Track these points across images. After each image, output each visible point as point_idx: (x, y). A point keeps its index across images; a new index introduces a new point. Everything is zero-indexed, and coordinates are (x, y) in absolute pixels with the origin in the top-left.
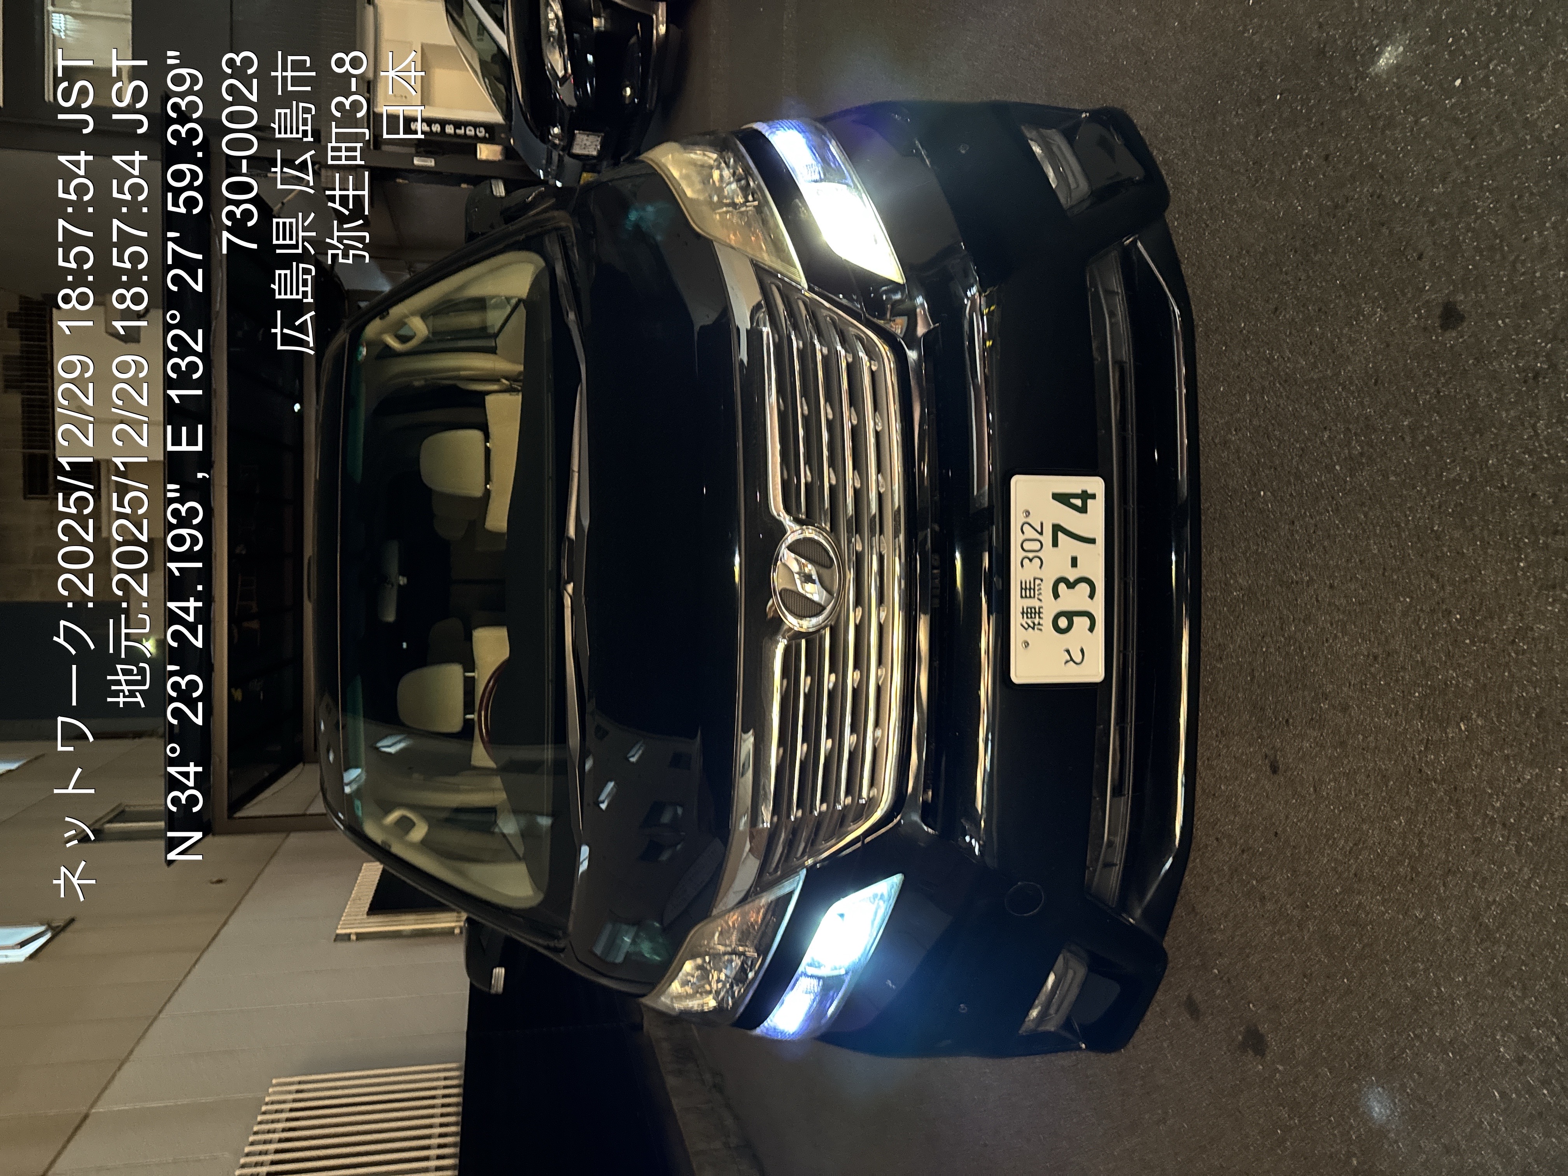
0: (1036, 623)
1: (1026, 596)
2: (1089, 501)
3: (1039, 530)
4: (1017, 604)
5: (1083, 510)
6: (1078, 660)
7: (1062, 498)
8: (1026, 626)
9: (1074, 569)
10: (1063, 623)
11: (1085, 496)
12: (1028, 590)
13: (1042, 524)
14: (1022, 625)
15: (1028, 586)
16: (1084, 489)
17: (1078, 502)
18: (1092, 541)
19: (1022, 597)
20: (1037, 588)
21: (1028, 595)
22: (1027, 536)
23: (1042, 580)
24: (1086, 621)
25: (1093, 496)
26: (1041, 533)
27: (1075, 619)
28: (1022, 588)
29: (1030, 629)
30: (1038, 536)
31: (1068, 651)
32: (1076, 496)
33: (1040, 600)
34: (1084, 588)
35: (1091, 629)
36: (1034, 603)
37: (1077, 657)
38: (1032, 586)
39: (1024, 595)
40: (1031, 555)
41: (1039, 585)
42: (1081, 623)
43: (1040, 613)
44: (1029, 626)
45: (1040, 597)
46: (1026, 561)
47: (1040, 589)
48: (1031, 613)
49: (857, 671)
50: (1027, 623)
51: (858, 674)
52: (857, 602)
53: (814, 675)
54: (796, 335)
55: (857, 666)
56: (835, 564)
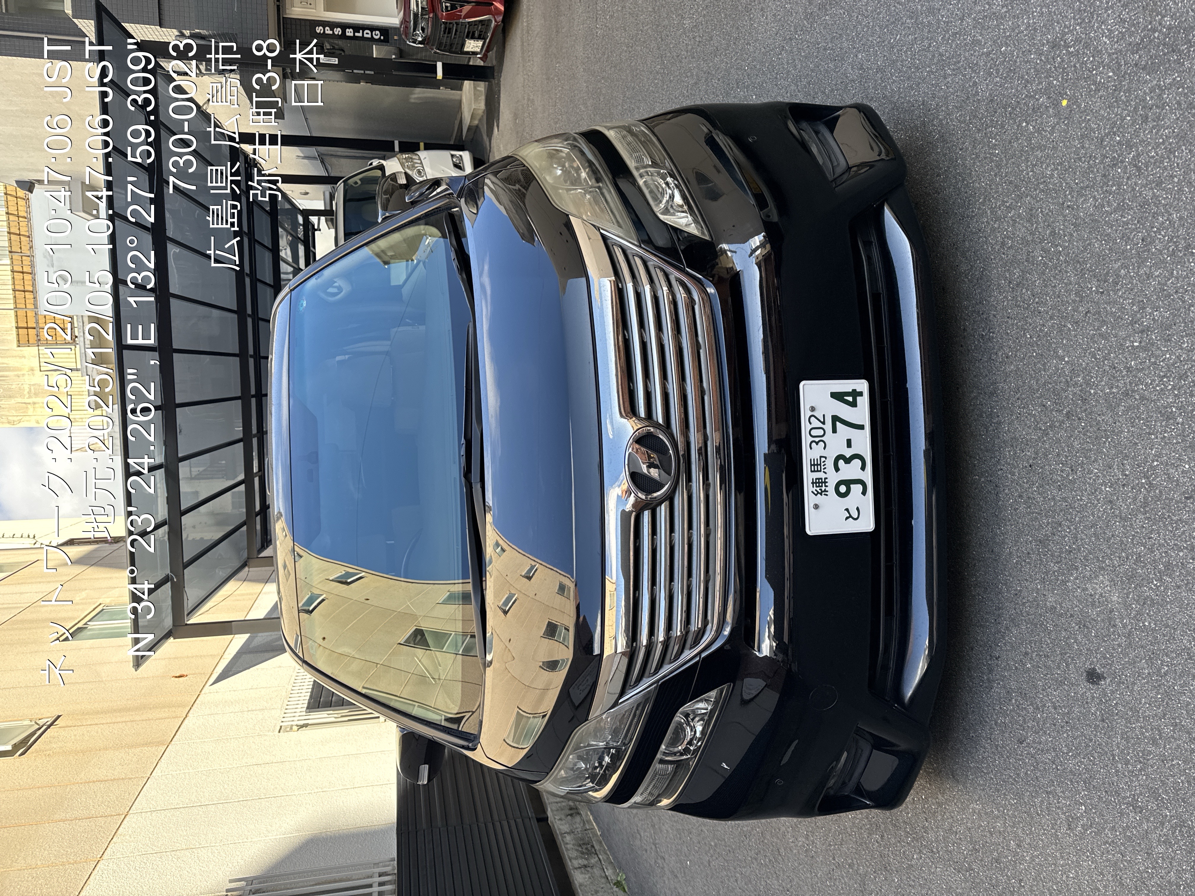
1: (814, 471)
2: (859, 398)
3: (822, 421)
4: (808, 476)
5: (854, 404)
6: (856, 517)
8: (816, 493)
9: (849, 449)
10: (843, 489)
11: (855, 394)
12: (816, 466)
13: (824, 415)
14: (812, 492)
15: (816, 463)
17: (850, 399)
18: (861, 427)
19: (812, 471)
20: (822, 464)
21: (816, 470)
22: (813, 426)
23: (826, 458)
24: (860, 487)
25: (861, 394)
26: (824, 423)
27: (852, 486)
28: (811, 465)
29: (819, 495)
30: (821, 425)
31: (847, 510)
32: (848, 394)
33: (825, 473)
34: (857, 463)
35: (864, 493)
36: (821, 475)
37: (855, 515)
39: (813, 469)
40: (817, 439)
42: (857, 489)
43: (825, 482)
44: (818, 493)
46: (814, 444)
48: (819, 483)
49: (691, 531)
50: (816, 490)
51: (692, 533)
52: (689, 479)
53: (658, 535)
54: (634, 282)
55: (690, 527)
56: (671, 452)
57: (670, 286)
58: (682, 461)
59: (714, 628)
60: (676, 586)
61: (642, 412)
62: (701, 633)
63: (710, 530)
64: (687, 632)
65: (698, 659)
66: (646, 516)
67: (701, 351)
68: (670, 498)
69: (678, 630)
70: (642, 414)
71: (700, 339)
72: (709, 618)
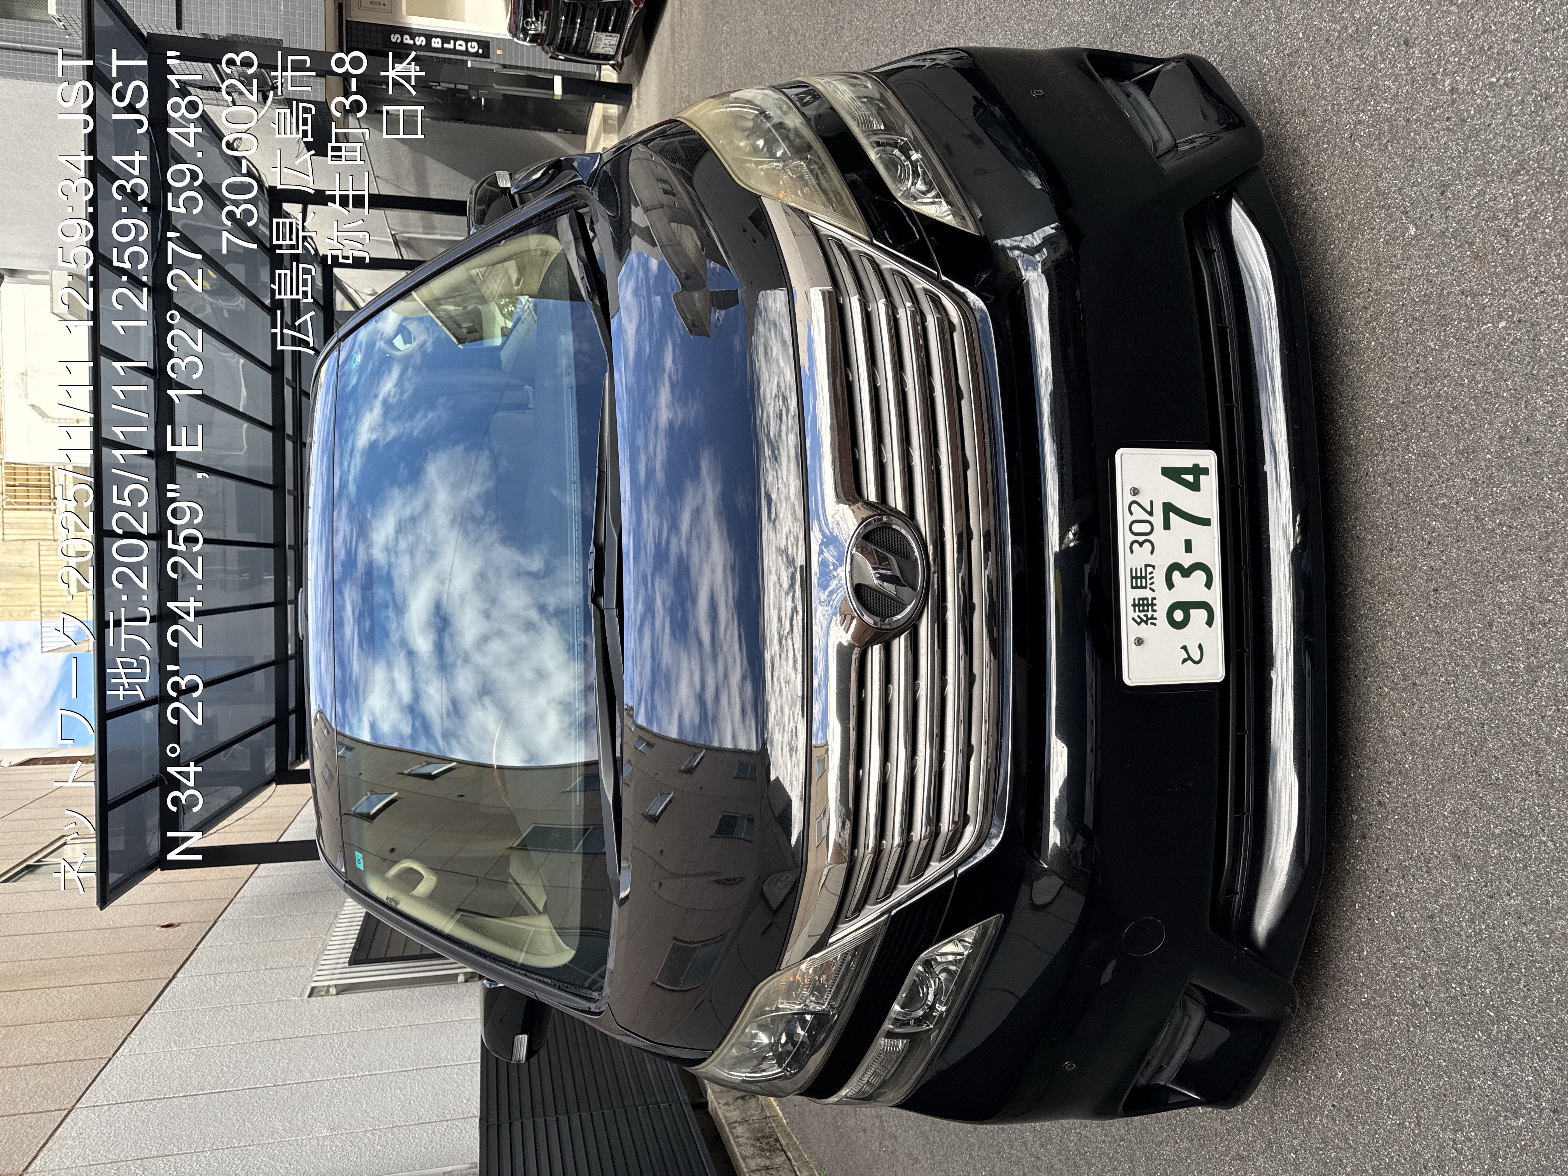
0: (1149, 616)
1: (1137, 587)
2: (1202, 477)
3: (1149, 510)
4: (1127, 595)
5: (1195, 487)
6: (1197, 659)
7: (1171, 473)
8: (1139, 620)
9: (1189, 555)
10: (1179, 616)
11: (1198, 471)
12: (1140, 579)
13: (1151, 502)
14: (1134, 619)
15: (1139, 575)
16: (1196, 463)
17: (1190, 478)
18: (1206, 522)
19: (1132, 587)
20: (1149, 576)
21: (1139, 585)
22: (1134, 518)
23: (1154, 567)
24: (1203, 614)
25: (1206, 471)
26: (1151, 514)
27: (1192, 611)
28: (1132, 578)
29: (1143, 624)
30: (1147, 517)
31: (1185, 648)
32: (1187, 471)
33: (1153, 591)
34: (1200, 576)
35: (1210, 622)
36: (1146, 593)
37: (1196, 655)
38: (1143, 575)
39: (1134, 585)
40: (1141, 539)
41: (1151, 573)
42: (1198, 616)
43: (1153, 605)
44: (1142, 620)
45: (1152, 586)
46: (1136, 546)
47: (1152, 578)
48: (1143, 605)
49: (944, 678)
50: (1139, 617)
51: (946, 681)
53: (895, 683)
54: (861, 294)
55: (944, 671)
56: (917, 554)
57: (916, 302)
58: (933, 570)
59: (977, 831)
60: (920, 763)
61: (871, 494)
62: (958, 833)
63: (974, 677)
64: (937, 834)
65: (952, 876)
66: (876, 652)
67: (963, 400)
68: (912, 626)
69: (921, 831)
70: (872, 497)
71: (962, 385)
72: (970, 811)
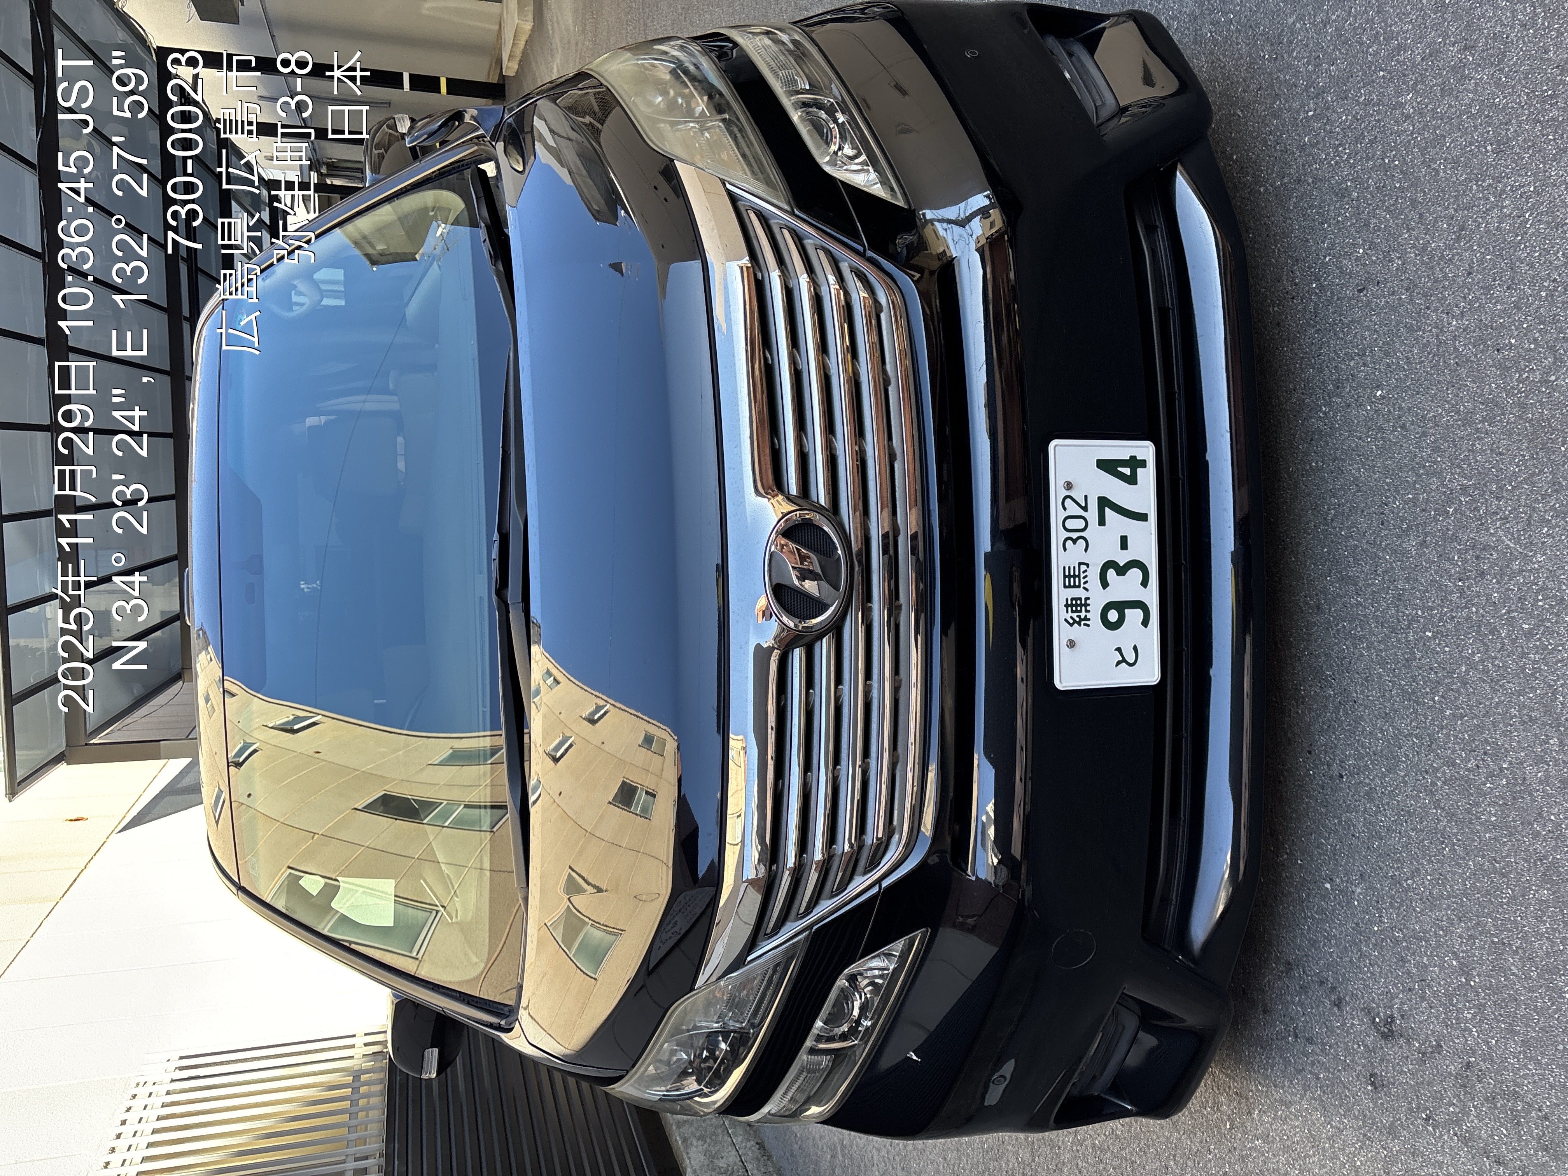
0: (1082, 617)
1: (1070, 586)
2: (1139, 470)
3: (1083, 505)
4: (1060, 595)
5: (1132, 480)
6: (1132, 661)
7: (1108, 466)
8: (1071, 621)
10: (1113, 616)
11: (1135, 463)
12: (1072, 578)
13: (1086, 497)
14: (1066, 620)
15: (1072, 574)
16: (1133, 455)
17: (1127, 471)
18: (1143, 517)
19: (1065, 587)
20: (1082, 575)
21: (1072, 584)
22: (1068, 513)
23: (1087, 565)
25: (1143, 464)
26: (1085, 509)
27: (1126, 611)
28: (1065, 577)
29: (1076, 625)
30: (1081, 513)
31: (1119, 650)
33: (1087, 590)
35: (1145, 623)
36: (1079, 593)
37: (1130, 657)
38: (1077, 573)
39: (1067, 584)
40: (1074, 535)
41: (1085, 571)
42: (1134, 616)
43: (1086, 605)
44: (1075, 621)
45: (1086, 586)
46: (1069, 542)
47: (1085, 577)
48: (1076, 605)
49: (868, 682)
50: (1071, 617)
51: (871, 685)
52: (868, 597)
53: (817, 688)
54: (782, 271)
55: (868, 676)
56: (839, 552)
57: (841, 279)
58: (857, 568)
59: (903, 842)
60: (843, 773)
61: (793, 486)
62: (882, 847)
63: (900, 681)
64: (861, 847)
65: (875, 890)
66: (798, 656)
67: (890, 388)
68: (836, 628)
69: (845, 844)
70: (793, 490)
71: (889, 367)
72: (895, 823)
